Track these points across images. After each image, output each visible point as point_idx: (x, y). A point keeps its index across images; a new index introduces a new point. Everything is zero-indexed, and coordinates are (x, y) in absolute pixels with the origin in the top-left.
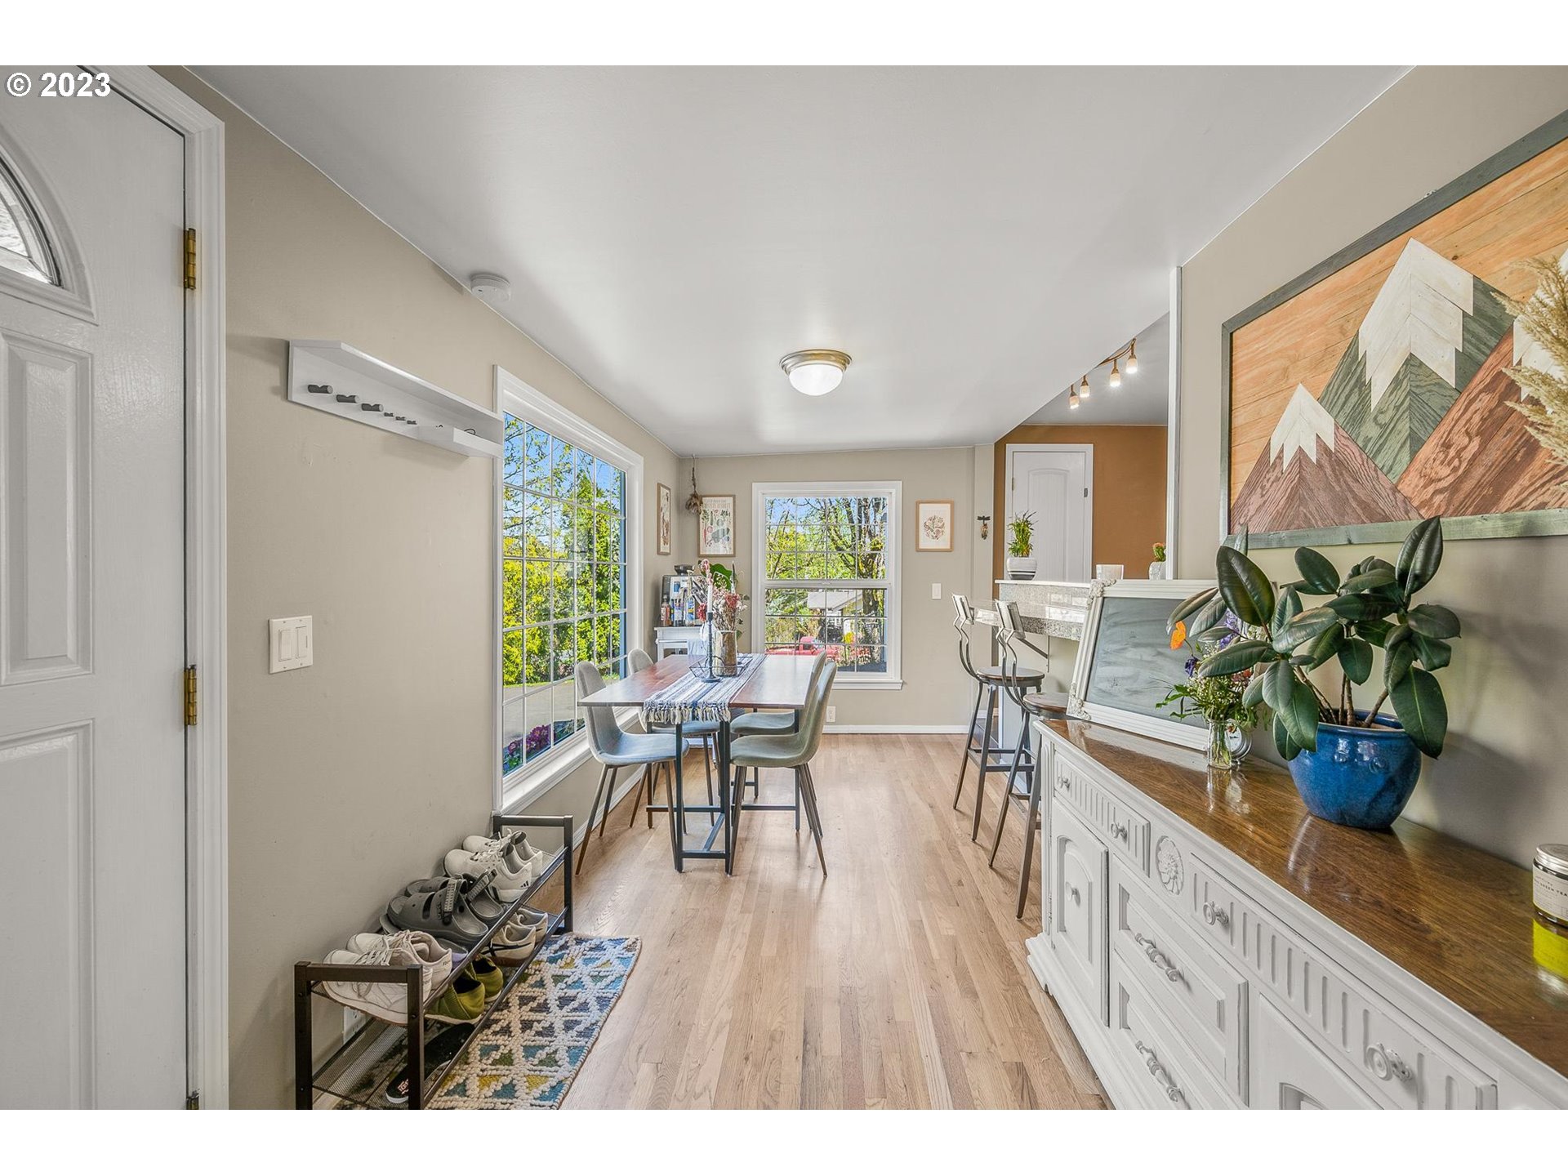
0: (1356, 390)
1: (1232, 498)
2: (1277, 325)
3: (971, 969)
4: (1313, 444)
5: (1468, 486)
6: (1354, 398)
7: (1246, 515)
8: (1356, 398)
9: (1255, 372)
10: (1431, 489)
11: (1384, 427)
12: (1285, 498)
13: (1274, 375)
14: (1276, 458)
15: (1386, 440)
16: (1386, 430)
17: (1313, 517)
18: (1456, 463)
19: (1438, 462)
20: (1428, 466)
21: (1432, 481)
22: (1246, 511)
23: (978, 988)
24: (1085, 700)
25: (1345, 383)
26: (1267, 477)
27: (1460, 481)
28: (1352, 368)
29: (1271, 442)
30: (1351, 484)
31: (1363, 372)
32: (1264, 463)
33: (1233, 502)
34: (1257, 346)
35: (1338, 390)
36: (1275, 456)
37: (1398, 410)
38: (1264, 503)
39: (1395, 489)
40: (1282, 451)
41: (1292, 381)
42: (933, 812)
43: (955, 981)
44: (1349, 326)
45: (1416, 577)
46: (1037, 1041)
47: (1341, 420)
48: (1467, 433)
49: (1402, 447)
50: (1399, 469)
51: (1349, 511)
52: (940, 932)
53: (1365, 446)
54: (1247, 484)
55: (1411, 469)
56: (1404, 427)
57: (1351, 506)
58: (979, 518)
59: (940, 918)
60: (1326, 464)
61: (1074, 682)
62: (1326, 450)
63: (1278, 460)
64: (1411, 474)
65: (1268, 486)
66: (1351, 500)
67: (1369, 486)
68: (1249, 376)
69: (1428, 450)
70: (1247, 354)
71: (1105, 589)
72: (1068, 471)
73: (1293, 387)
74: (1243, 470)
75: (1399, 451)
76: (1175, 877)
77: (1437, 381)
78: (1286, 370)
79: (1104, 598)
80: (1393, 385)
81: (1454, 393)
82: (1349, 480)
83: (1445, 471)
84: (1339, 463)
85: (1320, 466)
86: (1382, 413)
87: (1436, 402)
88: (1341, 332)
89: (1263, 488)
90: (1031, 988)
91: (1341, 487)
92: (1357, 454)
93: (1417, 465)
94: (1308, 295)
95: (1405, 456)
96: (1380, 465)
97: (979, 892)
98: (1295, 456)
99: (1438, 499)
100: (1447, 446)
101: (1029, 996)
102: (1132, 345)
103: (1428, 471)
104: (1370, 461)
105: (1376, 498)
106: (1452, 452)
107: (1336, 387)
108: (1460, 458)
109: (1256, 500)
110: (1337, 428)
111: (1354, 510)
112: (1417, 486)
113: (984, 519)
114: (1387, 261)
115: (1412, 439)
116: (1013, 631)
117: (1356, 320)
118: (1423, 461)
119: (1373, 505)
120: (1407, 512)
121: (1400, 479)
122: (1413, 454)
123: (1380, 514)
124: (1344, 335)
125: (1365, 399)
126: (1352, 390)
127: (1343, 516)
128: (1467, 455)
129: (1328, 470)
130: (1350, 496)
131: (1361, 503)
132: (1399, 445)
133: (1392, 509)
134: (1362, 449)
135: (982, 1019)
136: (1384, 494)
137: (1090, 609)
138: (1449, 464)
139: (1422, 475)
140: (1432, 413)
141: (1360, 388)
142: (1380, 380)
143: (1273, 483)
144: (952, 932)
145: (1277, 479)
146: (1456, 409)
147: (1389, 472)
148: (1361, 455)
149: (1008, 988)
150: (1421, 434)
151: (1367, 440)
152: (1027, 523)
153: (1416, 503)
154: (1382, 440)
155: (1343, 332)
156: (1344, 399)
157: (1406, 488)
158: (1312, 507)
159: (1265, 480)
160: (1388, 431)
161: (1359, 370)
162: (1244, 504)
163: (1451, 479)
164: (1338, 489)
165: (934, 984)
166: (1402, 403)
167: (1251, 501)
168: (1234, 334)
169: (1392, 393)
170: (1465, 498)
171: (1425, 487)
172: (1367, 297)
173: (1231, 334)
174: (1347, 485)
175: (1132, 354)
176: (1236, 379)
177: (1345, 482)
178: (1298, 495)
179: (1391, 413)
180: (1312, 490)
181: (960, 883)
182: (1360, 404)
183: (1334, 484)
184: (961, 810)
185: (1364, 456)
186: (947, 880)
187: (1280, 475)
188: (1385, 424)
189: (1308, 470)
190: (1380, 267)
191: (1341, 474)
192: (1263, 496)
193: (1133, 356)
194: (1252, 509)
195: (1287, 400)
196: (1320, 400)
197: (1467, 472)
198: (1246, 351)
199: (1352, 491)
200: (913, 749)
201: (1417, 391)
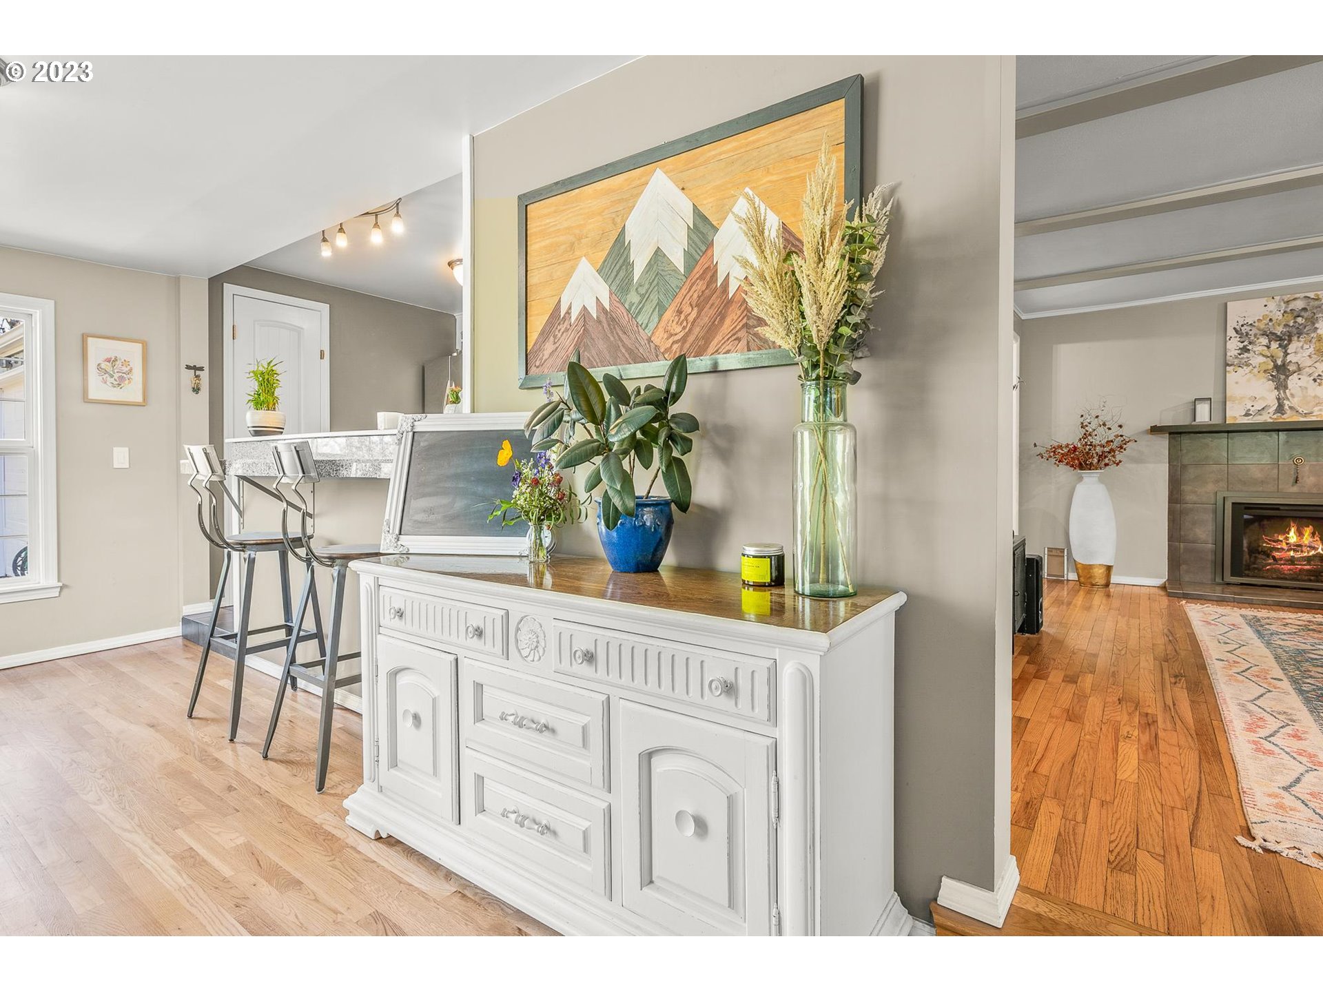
0: (624, 267)
1: (528, 344)
2: (564, 207)
3: (281, 863)
4: (594, 304)
5: (691, 339)
6: (622, 274)
7: (541, 359)
8: (624, 273)
9: (547, 242)
10: (671, 341)
11: (642, 296)
12: (573, 345)
13: (563, 247)
14: (566, 313)
15: (643, 306)
16: (644, 298)
17: (595, 360)
18: (685, 323)
19: (675, 322)
20: (669, 325)
21: (672, 335)
22: (541, 356)
23: (298, 875)
24: (400, 534)
25: (616, 262)
26: (559, 328)
27: (687, 335)
28: (620, 248)
29: (561, 299)
30: (621, 335)
31: (628, 256)
32: (555, 317)
33: (529, 348)
34: (548, 221)
35: (611, 266)
36: (565, 312)
37: (651, 285)
38: (557, 348)
39: (649, 340)
40: (570, 308)
41: (578, 253)
42: (157, 731)
43: (265, 883)
44: (618, 220)
45: (674, 394)
46: (383, 885)
47: (614, 288)
48: (691, 305)
49: (653, 311)
50: (652, 326)
51: (620, 355)
52: (224, 848)
53: (630, 308)
54: (542, 333)
55: (659, 326)
56: (654, 297)
57: (621, 351)
58: (188, 367)
59: (218, 834)
60: (604, 320)
61: (387, 517)
62: (604, 309)
63: (567, 315)
64: (659, 330)
65: (559, 335)
66: (621, 347)
67: (633, 337)
68: (543, 244)
69: (669, 314)
70: (540, 226)
71: (416, 423)
72: (302, 328)
73: (580, 257)
74: (538, 323)
75: (652, 314)
76: (537, 647)
77: (673, 268)
78: (572, 244)
79: (414, 433)
80: (648, 268)
81: (683, 278)
82: (620, 333)
83: (678, 329)
84: (613, 319)
85: (599, 321)
86: (641, 286)
87: (674, 283)
88: (613, 223)
89: (555, 337)
90: (359, 844)
91: (614, 338)
92: (625, 314)
93: (663, 324)
94: (588, 189)
95: (655, 318)
96: (640, 323)
97: (260, 788)
98: (580, 313)
99: (675, 347)
100: (680, 312)
101: (359, 852)
102: (398, 204)
103: (669, 328)
104: (633, 320)
105: (637, 346)
106: (683, 317)
107: (610, 263)
108: (687, 321)
109: (549, 347)
110: (611, 294)
111: (624, 355)
112: (663, 338)
113: (195, 368)
114: (643, 180)
115: (659, 306)
116: (301, 475)
117: (623, 216)
118: (666, 322)
119: (636, 351)
120: (657, 356)
121: (653, 333)
122: (661, 316)
123: (640, 357)
124: (615, 225)
125: (630, 274)
126: (621, 267)
127: (616, 358)
128: (691, 318)
129: (606, 326)
130: (620, 344)
131: (627, 349)
132: (652, 310)
133: (648, 354)
134: (628, 311)
135: (316, 900)
136: (643, 343)
137: (400, 444)
138: (681, 324)
139: (666, 331)
140: (672, 289)
141: (627, 267)
142: (640, 261)
143: (563, 333)
144: (241, 841)
145: (567, 330)
146: (684, 288)
147: (645, 328)
148: (628, 315)
149: (334, 857)
150: (665, 303)
151: (632, 304)
152: (272, 373)
153: (662, 350)
154: (641, 305)
155: (615, 223)
156: (615, 273)
157: (656, 340)
158: (594, 352)
159: (557, 331)
160: (645, 299)
161: (626, 253)
162: (539, 349)
163: (682, 334)
164: (612, 339)
165: (238, 901)
166: (653, 281)
167: (545, 347)
168: (528, 207)
169: (647, 272)
170: (690, 346)
171: (667, 339)
172: (631, 201)
173: (526, 206)
174: (619, 336)
175: (398, 212)
176: (531, 245)
177: (617, 334)
178: (582, 343)
179: (647, 286)
180: (593, 339)
181: (230, 788)
182: (627, 277)
183: (609, 335)
184: (200, 716)
185: (630, 316)
186: (211, 793)
187: (569, 327)
188: (643, 294)
189: (590, 324)
190: (638, 182)
191: (614, 328)
192: (555, 343)
193: (397, 214)
194: (546, 354)
195: (573, 268)
196: (599, 271)
197: (690, 330)
198: (539, 224)
199: (622, 341)
200: (91, 672)
201: (662, 273)
